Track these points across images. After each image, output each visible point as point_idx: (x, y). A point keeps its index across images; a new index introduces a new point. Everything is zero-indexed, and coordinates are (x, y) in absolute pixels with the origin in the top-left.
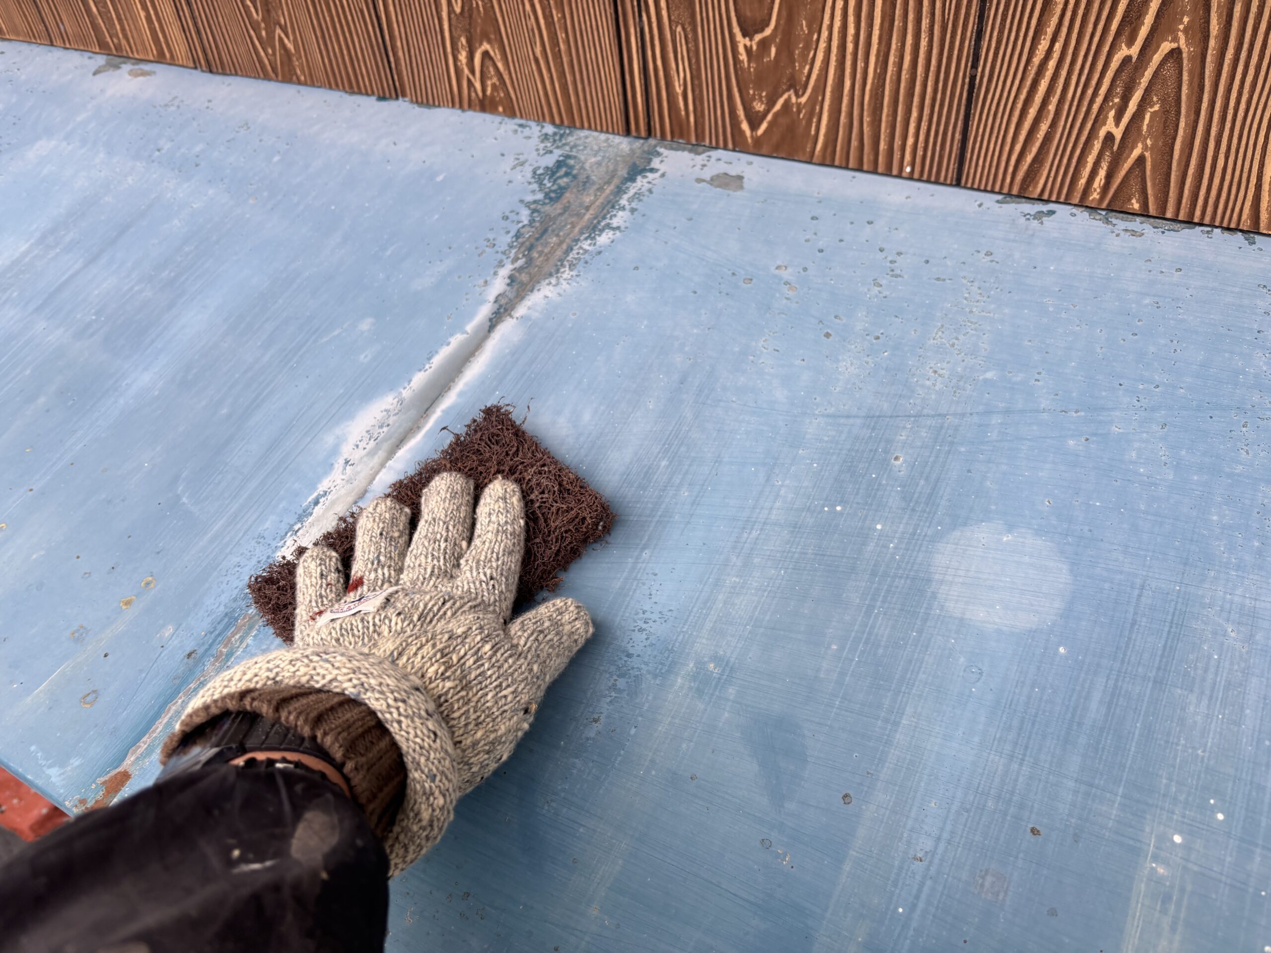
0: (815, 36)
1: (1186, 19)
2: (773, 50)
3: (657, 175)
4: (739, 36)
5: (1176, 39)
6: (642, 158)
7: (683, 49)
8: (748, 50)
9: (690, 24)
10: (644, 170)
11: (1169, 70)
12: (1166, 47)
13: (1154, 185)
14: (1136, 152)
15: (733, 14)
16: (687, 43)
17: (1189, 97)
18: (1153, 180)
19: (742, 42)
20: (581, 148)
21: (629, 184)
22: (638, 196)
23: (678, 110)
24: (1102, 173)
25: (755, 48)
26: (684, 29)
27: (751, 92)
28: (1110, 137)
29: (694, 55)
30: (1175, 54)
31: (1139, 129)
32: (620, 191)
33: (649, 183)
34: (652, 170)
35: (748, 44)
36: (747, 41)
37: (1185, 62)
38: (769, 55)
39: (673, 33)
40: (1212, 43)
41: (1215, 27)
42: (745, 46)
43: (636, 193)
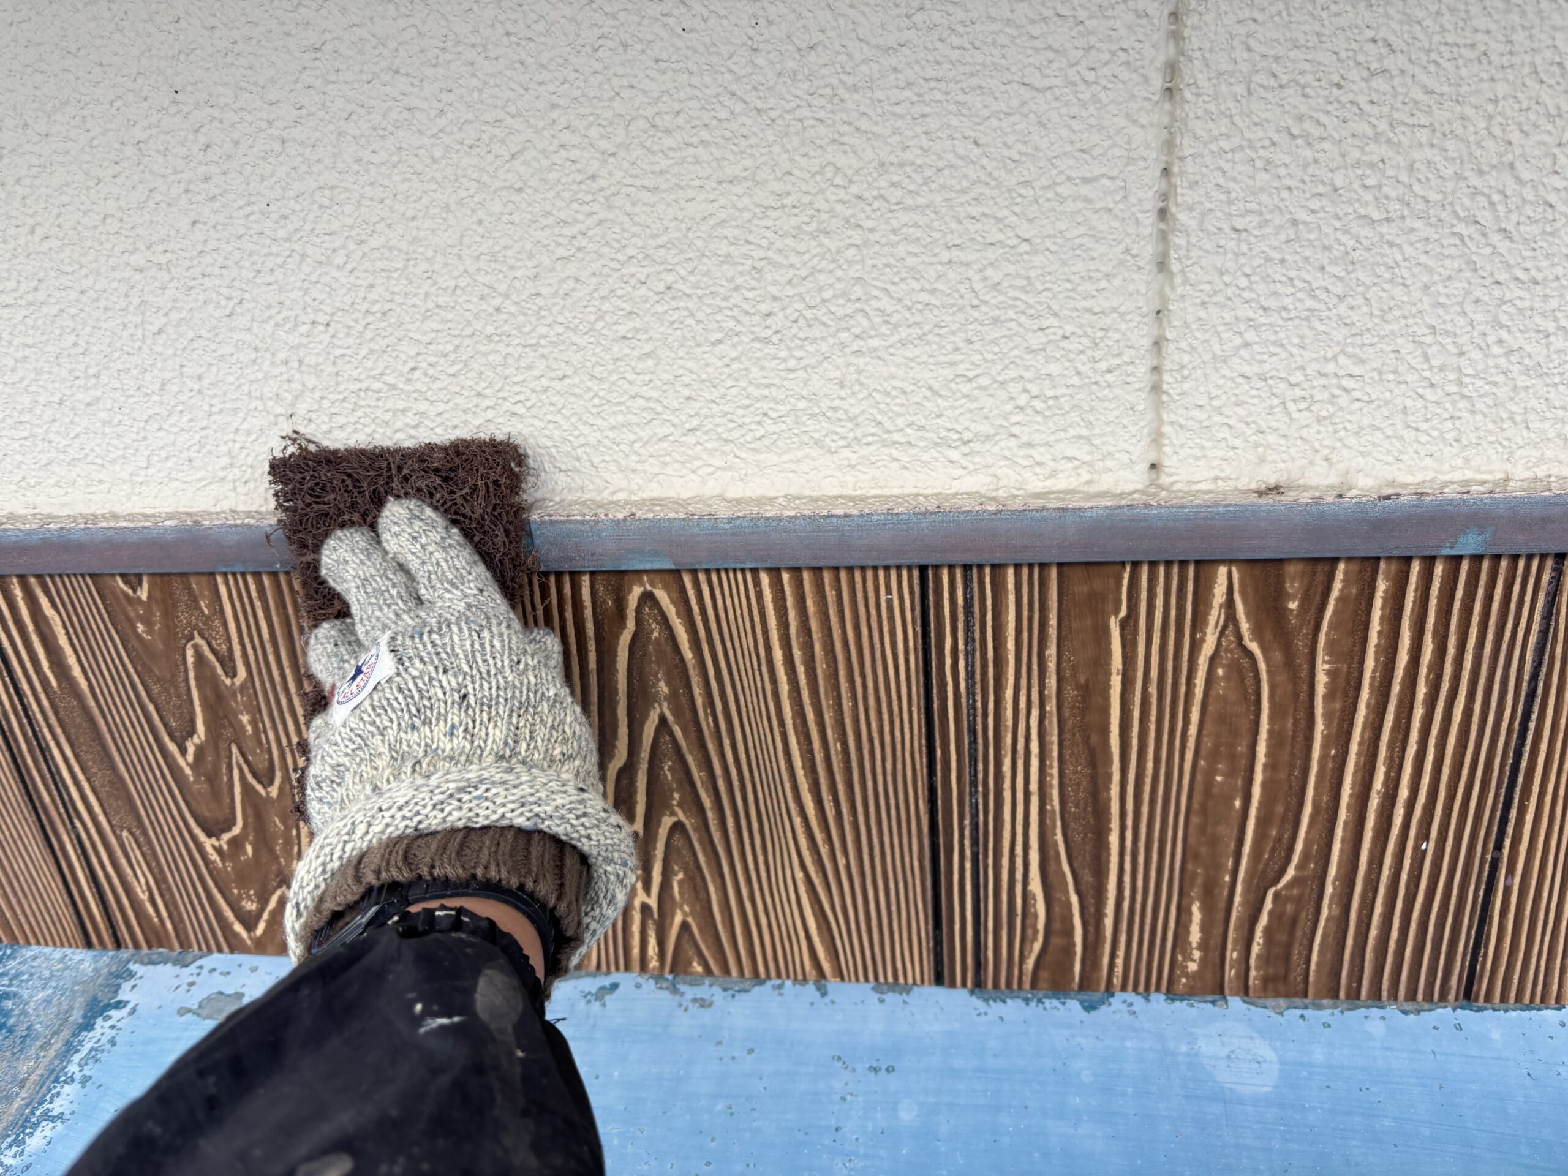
0: (294, 832)
1: (676, 796)
2: (249, 849)
3: (124, 1012)
4: (202, 837)
5: (673, 814)
6: (107, 986)
7: (136, 854)
8: (219, 850)
9: (138, 827)
10: (109, 1006)
11: (678, 841)
12: (667, 822)
13: (708, 948)
14: (678, 919)
15: (188, 815)
16: (139, 847)
17: (708, 862)
18: (706, 942)
19: (208, 843)
20: (25, 977)
21: (84, 1033)
22: (94, 1055)
23: (148, 918)
24: (652, 942)
25: (225, 847)
26: (131, 833)
27: (236, 891)
28: (645, 908)
29: (151, 858)
30: (678, 827)
31: (672, 896)
32: (70, 1048)
33: (113, 1027)
34: (119, 1005)
35: (216, 844)
36: (214, 841)
37: (691, 833)
38: (245, 853)
39: (119, 838)
40: (710, 814)
41: (707, 802)
42: (214, 847)
43: (92, 1049)
